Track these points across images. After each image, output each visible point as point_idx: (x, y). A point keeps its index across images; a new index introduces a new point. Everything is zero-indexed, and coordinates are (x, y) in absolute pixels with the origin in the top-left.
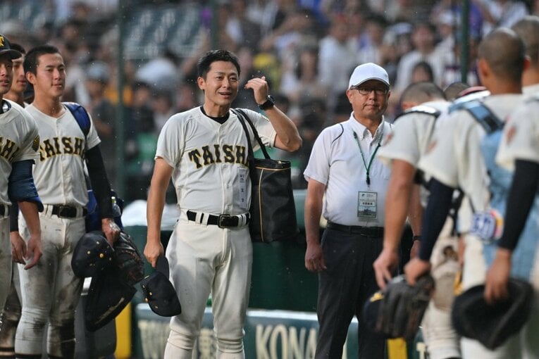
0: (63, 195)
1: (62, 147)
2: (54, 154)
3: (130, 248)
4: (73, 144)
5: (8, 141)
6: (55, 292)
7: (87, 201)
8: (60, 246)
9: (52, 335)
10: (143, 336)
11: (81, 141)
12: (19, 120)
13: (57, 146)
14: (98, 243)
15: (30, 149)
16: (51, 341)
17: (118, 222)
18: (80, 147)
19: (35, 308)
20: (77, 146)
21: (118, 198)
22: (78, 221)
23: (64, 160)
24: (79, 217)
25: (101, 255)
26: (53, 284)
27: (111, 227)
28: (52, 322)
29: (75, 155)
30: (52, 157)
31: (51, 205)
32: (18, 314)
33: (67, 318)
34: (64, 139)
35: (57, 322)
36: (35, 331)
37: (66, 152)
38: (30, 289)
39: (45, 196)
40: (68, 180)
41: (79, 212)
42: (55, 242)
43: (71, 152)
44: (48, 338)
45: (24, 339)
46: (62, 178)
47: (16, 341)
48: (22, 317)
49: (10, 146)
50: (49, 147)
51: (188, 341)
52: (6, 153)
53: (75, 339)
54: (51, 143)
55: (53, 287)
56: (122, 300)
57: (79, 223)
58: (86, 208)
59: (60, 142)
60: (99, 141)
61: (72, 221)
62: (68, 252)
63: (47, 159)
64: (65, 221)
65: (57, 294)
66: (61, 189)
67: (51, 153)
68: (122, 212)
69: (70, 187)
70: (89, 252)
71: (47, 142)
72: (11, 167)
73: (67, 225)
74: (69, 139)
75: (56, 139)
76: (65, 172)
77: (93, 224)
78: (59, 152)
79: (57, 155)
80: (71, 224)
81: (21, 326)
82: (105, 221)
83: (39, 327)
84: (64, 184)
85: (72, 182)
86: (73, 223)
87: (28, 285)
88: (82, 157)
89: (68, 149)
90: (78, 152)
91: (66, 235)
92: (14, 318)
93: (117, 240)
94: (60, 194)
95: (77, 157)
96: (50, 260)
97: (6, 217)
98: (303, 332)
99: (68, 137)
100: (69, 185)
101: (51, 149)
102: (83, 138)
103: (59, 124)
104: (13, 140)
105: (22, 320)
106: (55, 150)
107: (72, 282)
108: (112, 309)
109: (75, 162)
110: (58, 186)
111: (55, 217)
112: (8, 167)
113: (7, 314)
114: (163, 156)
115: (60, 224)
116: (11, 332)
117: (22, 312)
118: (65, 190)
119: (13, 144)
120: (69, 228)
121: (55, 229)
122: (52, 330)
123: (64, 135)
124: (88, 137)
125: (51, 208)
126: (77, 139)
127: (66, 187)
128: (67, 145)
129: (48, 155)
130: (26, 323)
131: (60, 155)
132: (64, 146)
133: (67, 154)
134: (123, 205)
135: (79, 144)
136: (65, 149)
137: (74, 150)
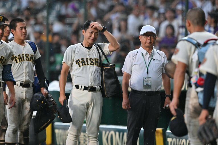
1: (25, 58)
2: (22, 60)
3: (52, 99)
4: (29, 57)
6: (21, 118)
8: (23, 99)
9: (20, 135)
10: (57, 135)
11: (33, 56)
12: (6, 48)
13: (23, 57)
14: (41, 97)
15: (10, 60)
16: (20, 138)
18: (32, 58)
21: (47, 79)
22: (30, 89)
23: (26, 63)
24: (31, 87)
25: (42, 102)
26: (21, 114)
28: (20, 130)
29: (30, 61)
30: (21, 61)
31: (19, 82)
32: (6, 126)
33: (26, 128)
34: (26, 55)
35: (22, 130)
36: (13, 134)
37: (26, 60)
38: (11, 116)
40: (27, 71)
41: (31, 85)
42: (21, 97)
43: (28, 60)
44: (18, 136)
45: (9, 137)
46: (24, 70)
47: (6, 137)
48: (8, 128)
49: (2, 58)
50: (20, 58)
51: (75, 138)
52: (1, 61)
53: (29, 137)
55: (20, 116)
56: (50, 120)
57: (31, 90)
59: (24, 56)
60: (40, 56)
61: (28, 89)
63: (19, 62)
64: (25, 89)
65: (22, 118)
67: (21, 60)
68: (48, 85)
69: (28, 74)
70: (37, 101)
73: (26, 90)
74: (28, 55)
75: (23, 55)
78: (24, 60)
79: (23, 61)
80: (27, 90)
81: (7, 132)
82: (42, 88)
83: (15, 132)
85: (28, 72)
86: (28, 90)
87: (10, 115)
88: (33, 62)
89: (27, 59)
90: (32, 60)
91: (25, 94)
92: (5, 128)
94: (23, 77)
95: (31, 62)
96: (19, 105)
97: (2, 87)
98: (121, 134)
99: (28, 54)
100: (27, 73)
102: (34, 55)
103: (24, 49)
105: (8, 129)
106: (22, 59)
107: (28, 114)
108: (46, 124)
109: (30, 64)
110: (23, 73)
111: (21, 87)
112: (2, 67)
113: (2, 126)
114: (65, 62)
115: (23, 90)
116: (3, 134)
117: (8, 126)
119: (4, 58)
120: (27, 92)
121: (21, 92)
122: (20, 133)
123: (26, 53)
124: (36, 54)
126: (31, 55)
127: (26, 74)
128: (27, 57)
129: (19, 61)
130: (9, 130)
131: (24, 61)
132: (26, 58)
133: (27, 61)
134: (48, 83)
135: (32, 57)
136: (26, 59)
137: (30, 59)
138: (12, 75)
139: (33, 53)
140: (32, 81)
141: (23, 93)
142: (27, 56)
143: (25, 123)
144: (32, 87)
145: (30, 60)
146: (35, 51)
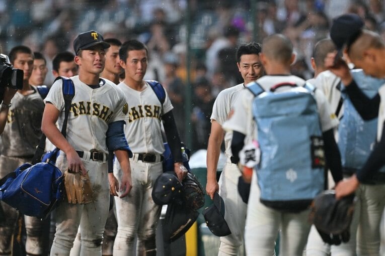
0: (145, 146)
1: (144, 112)
2: (138, 117)
3: (195, 184)
4: (152, 110)
5: (104, 107)
6: (141, 215)
7: (164, 150)
8: (144, 182)
9: (140, 246)
10: (206, 246)
11: (159, 108)
12: (112, 92)
13: (141, 111)
14: (170, 180)
15: (120, 112)
16: (139, 251)
17: (187, 165)
18: (158, 112)
19: (127, 227)
20: (155, 111)
21: (187, 148)
22: (157, 165)
23: (146, 121)
24: (158, 162)
25: (173, 189)
26: (140, 209)
27: (180, 169)
28: (139, 236)
29: (154, 118)
30: (137, 119)
31: (137, 153)
32: (114, 231)
33: (150, 234)
34: (146, 107)
35: (143, 237)
36: (127, 243)
37: (147, 116)
38: (123, 214)
39: (134, 147)
40: (149, 135)
41: (158, 158)
42: (140, 179)
43: (151, 116)
44: (137, 248)
45: (120, 249)
46: (144, 134)
47: (114, 251)
48: (118, 233)
49: (105, 110)
50: (135, 112)
51: (233, 249)
52: (103, 115)
53: (156, 249)
54: (136, 109)
55: (140, 212)
56: (190, 220)
57: (158, 166)
58: (163, 156)
59: (143, 108)
60: (172, 107)
61: (153, 165)
62: (150, 187)
63: (133, 121)
64: (147, 165)
65: (143, 217)
66: (144, 142)
67: (136, 116)
68: (189, 158)
69: (151, 141)
70: (164, 187)
71: (133, 109)
72: (107, 126)
73: (149, 167)
74: (150, 107)
75: (140, 107)
76: (147, 130)
77: (168, 166)
78: (142, 116)
79: (141, 118)
80: (152, 167)
81: (117, 240)
82: (176, 164)
83: (131, 241)
84: (146, 139)
85: (153, 137)
86: (154, 166)
87: (121, 211)
88: (159, 119)
89: (149, 114)
90: (156, 115)
91: (148, 175)
92: (112, 234)
93: (185, 178)
94: (143, 146)
95: (156, 120)
96: (137, 193)
97: (104, 162)
99: (149, 105)
100: (150, 139)
101: (137, 114)
102: (160, 106)
103: (143, 96)
104: (107, 106)
105: (118, 235)
106: (140, 114)
107: (153, 209)
108: (183, 227)
109: (154, 123)
110: (142, 140)
111: (140, 161)
112: (105, 126)
113: (107, 231)
114: (215, 119)
116: (110, 244)
117: (118, 230)
118: (147, 143)
119: (108, 109)
120: (150, 169)
121: (141, 171)
122: (140, 243)
123: (146, 104)
124: (164, 104)
125: (137, 156)
126: (155, 107)
127: (147, 141)
128: (148, 111)
129: (135, 118)
130: (120, 237)
131: (143, 118)
132: (146, 112)
133: (148, 117)
134: (190, 154)
135: (157, 110)
136: (146, 114)
137: (153, 114)
138: (124, 139)
139: (159, 104)
140: (161, 151)
141: (144, 171)
142: (148, 108)
143: (149, 225)
144: (161, 161)
145: (155, 116)
146: (162, 100)
